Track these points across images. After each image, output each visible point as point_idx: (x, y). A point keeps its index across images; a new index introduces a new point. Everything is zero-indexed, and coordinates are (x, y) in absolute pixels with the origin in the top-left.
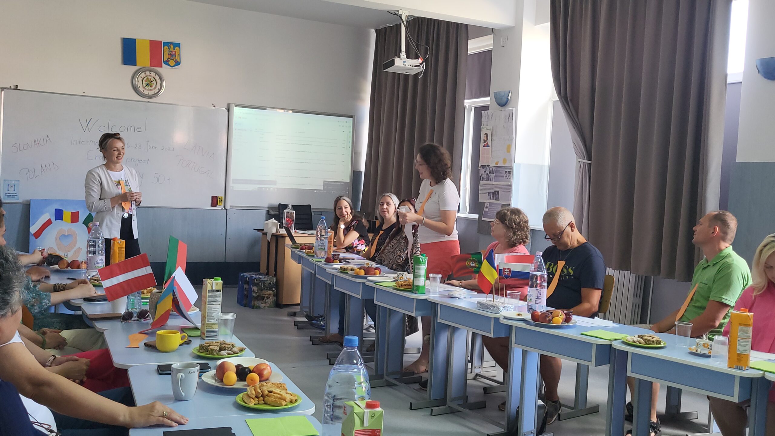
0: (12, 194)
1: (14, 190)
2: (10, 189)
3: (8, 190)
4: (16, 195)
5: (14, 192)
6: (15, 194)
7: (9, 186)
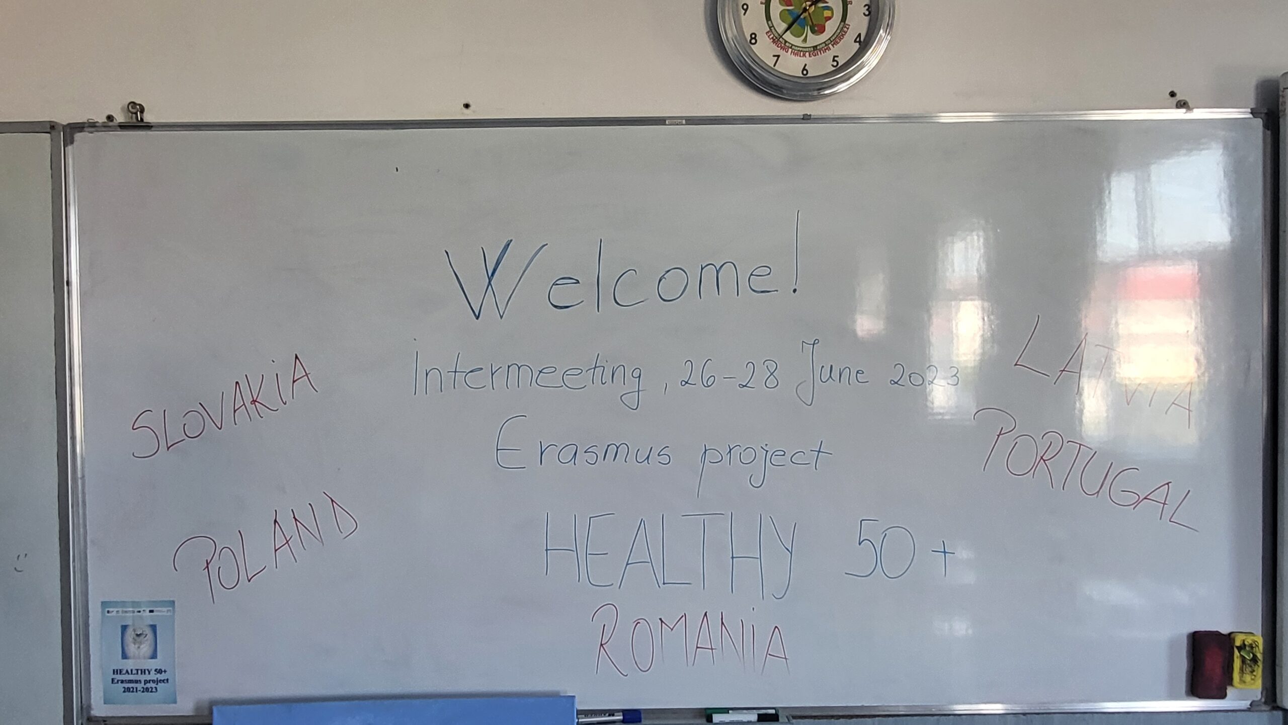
0: (143, 672)
1: (154, 656)
2: (132, 648)
3: (125, 656)
4: (161, 678)
5: (153, 664)
6: (159, 671)
7: (130, 634)
